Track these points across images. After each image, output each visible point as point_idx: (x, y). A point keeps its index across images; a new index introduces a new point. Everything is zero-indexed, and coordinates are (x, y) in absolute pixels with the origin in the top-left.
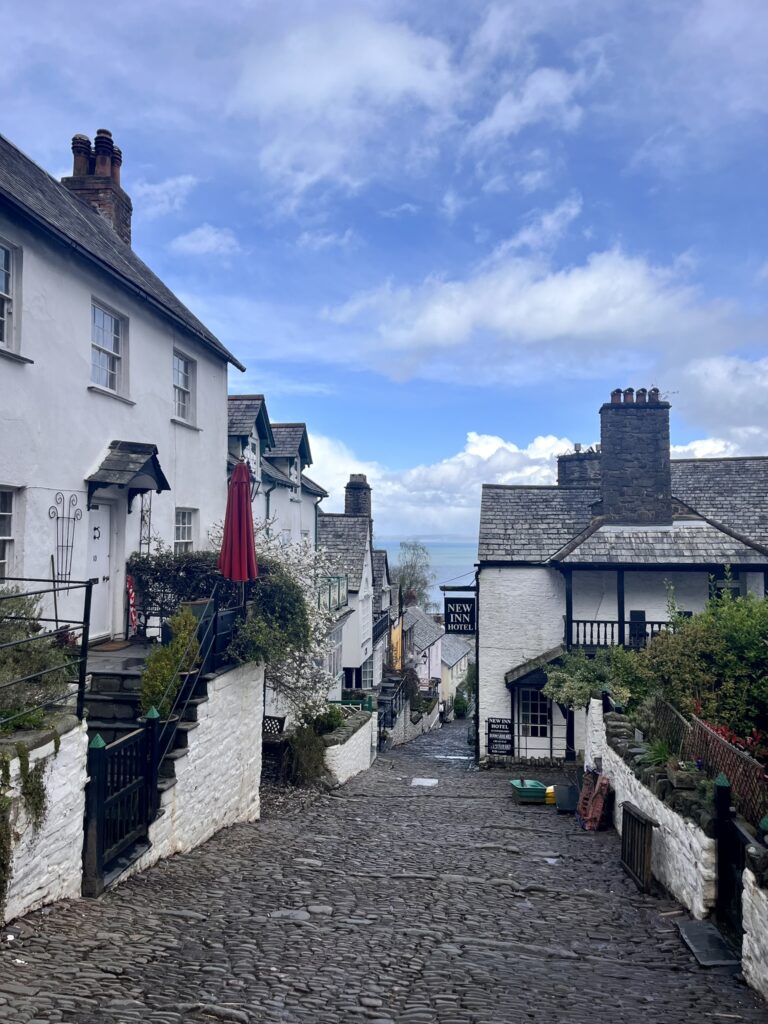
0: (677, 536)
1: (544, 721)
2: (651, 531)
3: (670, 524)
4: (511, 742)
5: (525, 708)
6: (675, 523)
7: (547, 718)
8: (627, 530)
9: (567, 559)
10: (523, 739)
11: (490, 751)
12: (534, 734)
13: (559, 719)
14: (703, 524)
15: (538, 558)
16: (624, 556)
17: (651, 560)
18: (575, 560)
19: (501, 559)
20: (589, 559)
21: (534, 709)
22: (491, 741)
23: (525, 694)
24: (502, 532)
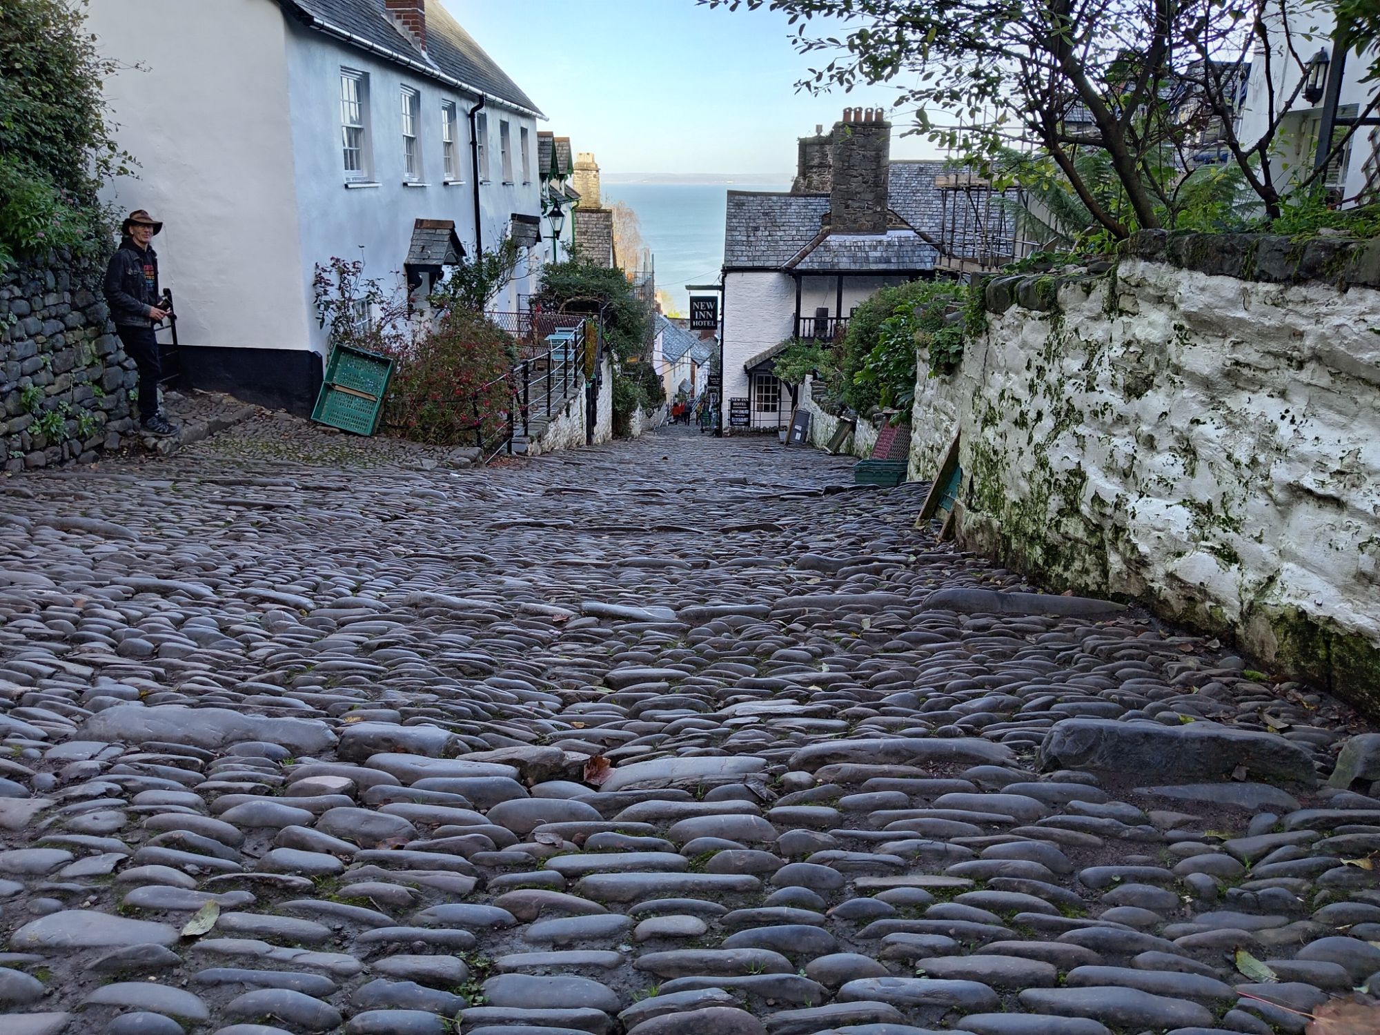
0: (889, 244)
1: (774, 399)
2: (868, 239)
3: (884, 233)
4: (748, 416)
5: (760, 390)
6: (889, 232)
7: (777, 397)
8: (849, 239)
9: (799, 267)
10: (757, 414)
11: (732, 423)
12: (767, 409)
13: (786, 396)
14: (911, 233)
15: (775, 264)
16: (845, 264)
17: (865, 268)
18: (804, 267)
19: (743, 264)
20: (816, 266)
21: (767, 391)
22: (732, 415)
23: (760, 379)
24: (744, 239)
